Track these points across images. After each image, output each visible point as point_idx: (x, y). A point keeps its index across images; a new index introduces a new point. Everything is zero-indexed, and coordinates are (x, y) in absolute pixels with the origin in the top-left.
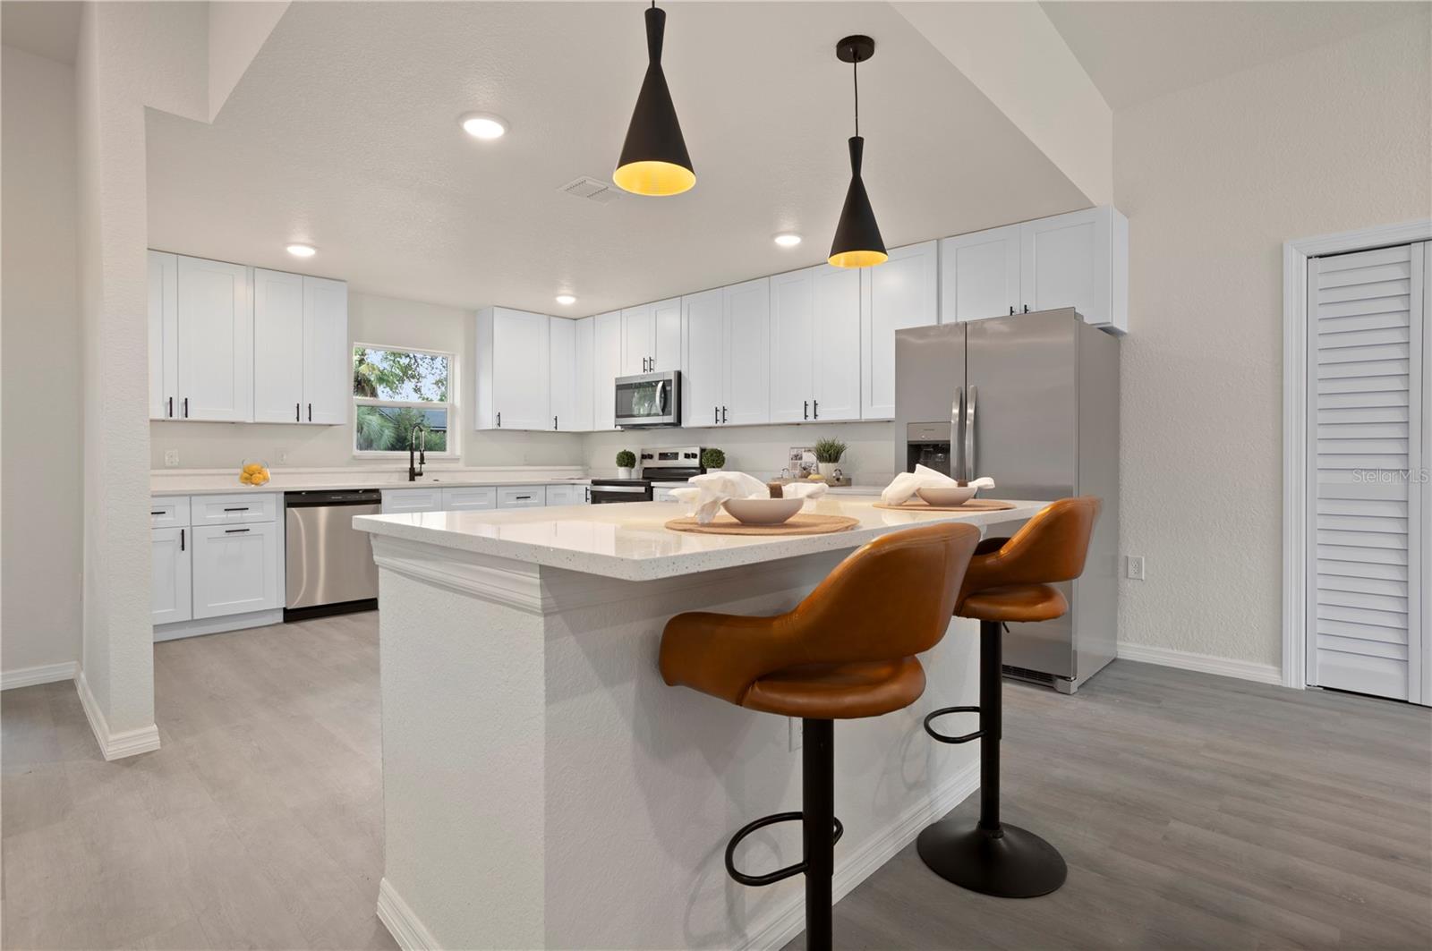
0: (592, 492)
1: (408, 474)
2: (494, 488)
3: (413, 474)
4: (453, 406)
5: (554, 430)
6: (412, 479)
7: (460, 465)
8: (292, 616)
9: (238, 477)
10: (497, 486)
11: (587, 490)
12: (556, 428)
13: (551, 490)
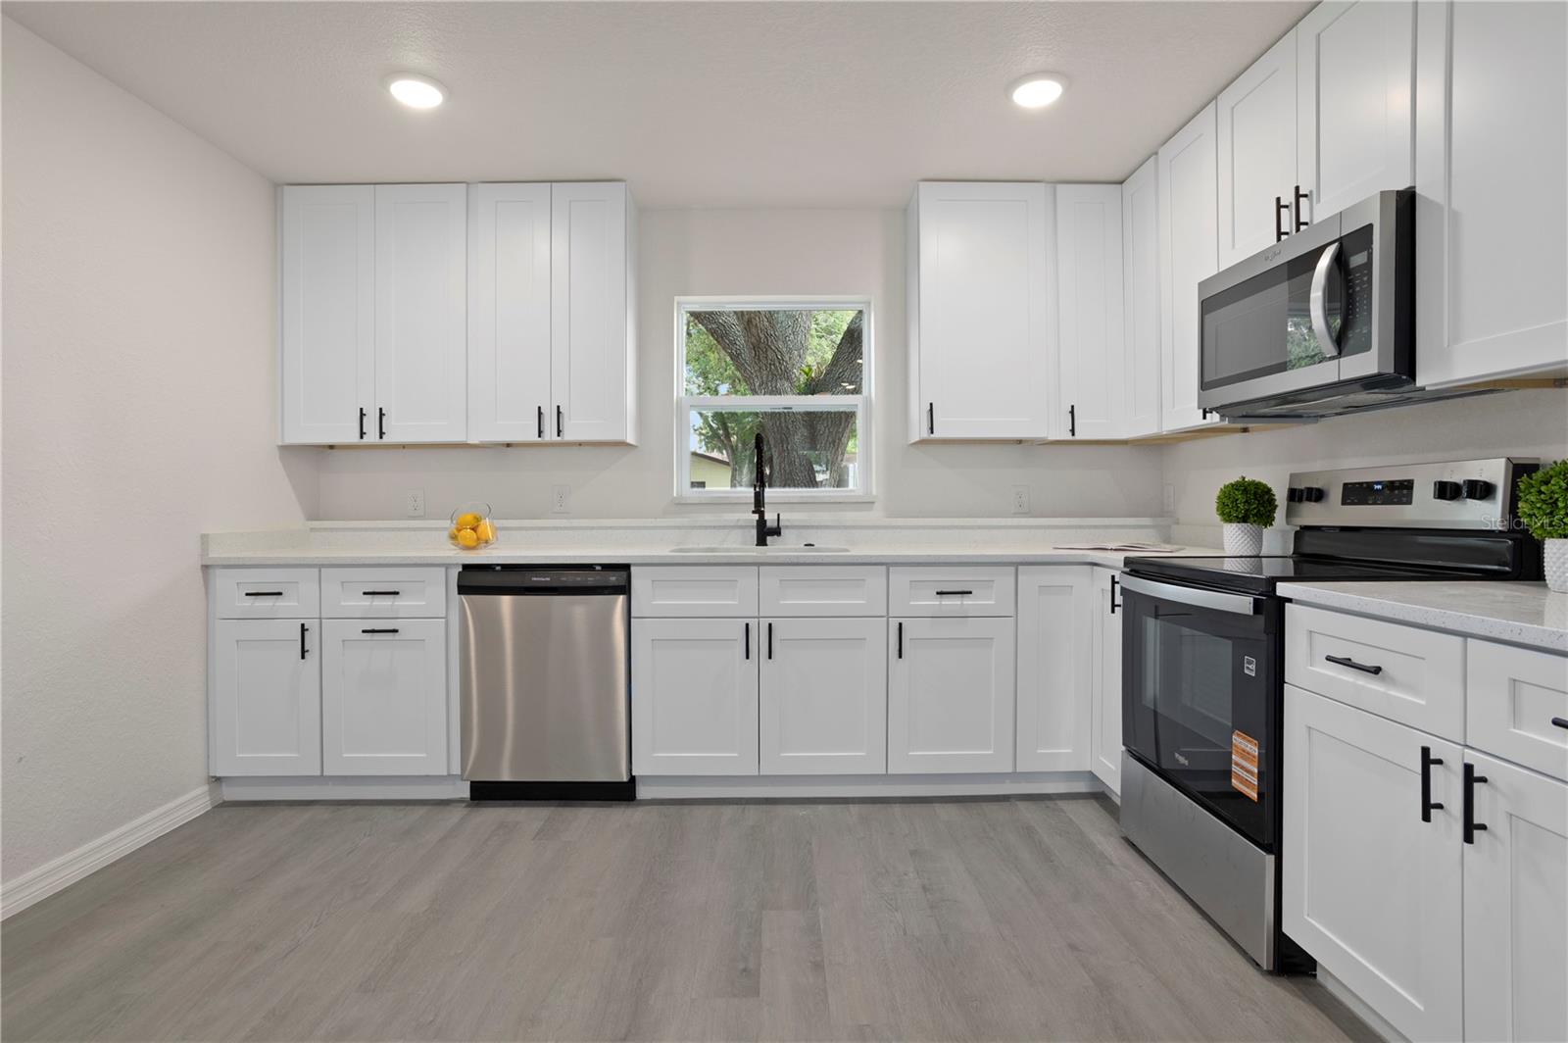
0: (1124, 591)
1: (754, 532)
2: (884, 568)
3: (765, 533)
4: (868, 402)
5: (1069, 437)
6: (761, 541)
7: (875, 516)
8: (485, 793)
9: (446, 534)
10: (888, 564)
11: (1114, 582)
12: (1073, 431)
13: (1029, 579)
